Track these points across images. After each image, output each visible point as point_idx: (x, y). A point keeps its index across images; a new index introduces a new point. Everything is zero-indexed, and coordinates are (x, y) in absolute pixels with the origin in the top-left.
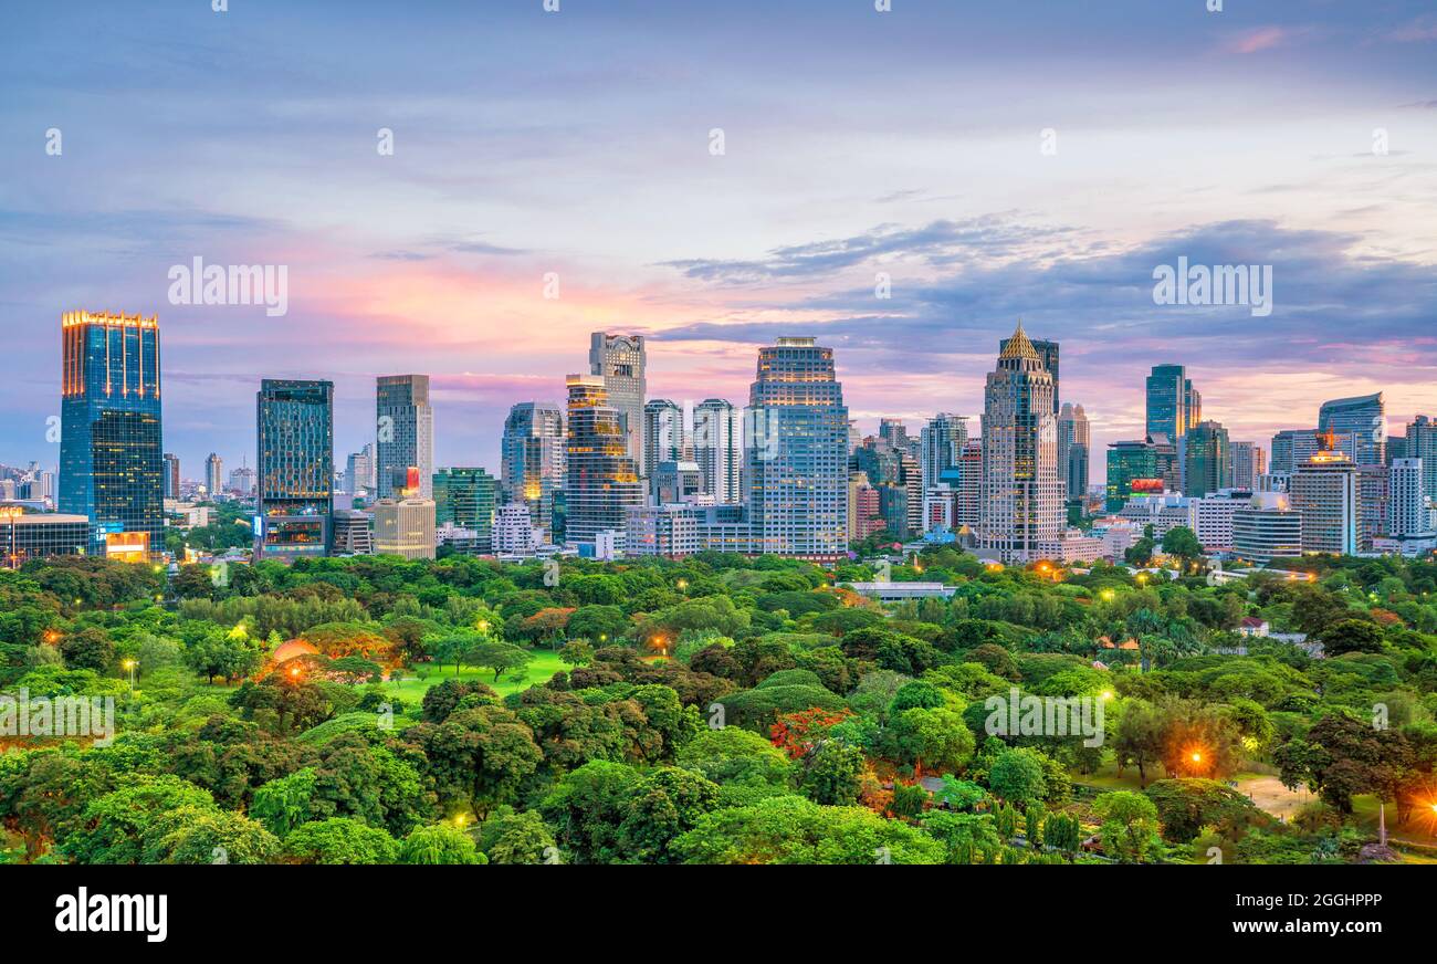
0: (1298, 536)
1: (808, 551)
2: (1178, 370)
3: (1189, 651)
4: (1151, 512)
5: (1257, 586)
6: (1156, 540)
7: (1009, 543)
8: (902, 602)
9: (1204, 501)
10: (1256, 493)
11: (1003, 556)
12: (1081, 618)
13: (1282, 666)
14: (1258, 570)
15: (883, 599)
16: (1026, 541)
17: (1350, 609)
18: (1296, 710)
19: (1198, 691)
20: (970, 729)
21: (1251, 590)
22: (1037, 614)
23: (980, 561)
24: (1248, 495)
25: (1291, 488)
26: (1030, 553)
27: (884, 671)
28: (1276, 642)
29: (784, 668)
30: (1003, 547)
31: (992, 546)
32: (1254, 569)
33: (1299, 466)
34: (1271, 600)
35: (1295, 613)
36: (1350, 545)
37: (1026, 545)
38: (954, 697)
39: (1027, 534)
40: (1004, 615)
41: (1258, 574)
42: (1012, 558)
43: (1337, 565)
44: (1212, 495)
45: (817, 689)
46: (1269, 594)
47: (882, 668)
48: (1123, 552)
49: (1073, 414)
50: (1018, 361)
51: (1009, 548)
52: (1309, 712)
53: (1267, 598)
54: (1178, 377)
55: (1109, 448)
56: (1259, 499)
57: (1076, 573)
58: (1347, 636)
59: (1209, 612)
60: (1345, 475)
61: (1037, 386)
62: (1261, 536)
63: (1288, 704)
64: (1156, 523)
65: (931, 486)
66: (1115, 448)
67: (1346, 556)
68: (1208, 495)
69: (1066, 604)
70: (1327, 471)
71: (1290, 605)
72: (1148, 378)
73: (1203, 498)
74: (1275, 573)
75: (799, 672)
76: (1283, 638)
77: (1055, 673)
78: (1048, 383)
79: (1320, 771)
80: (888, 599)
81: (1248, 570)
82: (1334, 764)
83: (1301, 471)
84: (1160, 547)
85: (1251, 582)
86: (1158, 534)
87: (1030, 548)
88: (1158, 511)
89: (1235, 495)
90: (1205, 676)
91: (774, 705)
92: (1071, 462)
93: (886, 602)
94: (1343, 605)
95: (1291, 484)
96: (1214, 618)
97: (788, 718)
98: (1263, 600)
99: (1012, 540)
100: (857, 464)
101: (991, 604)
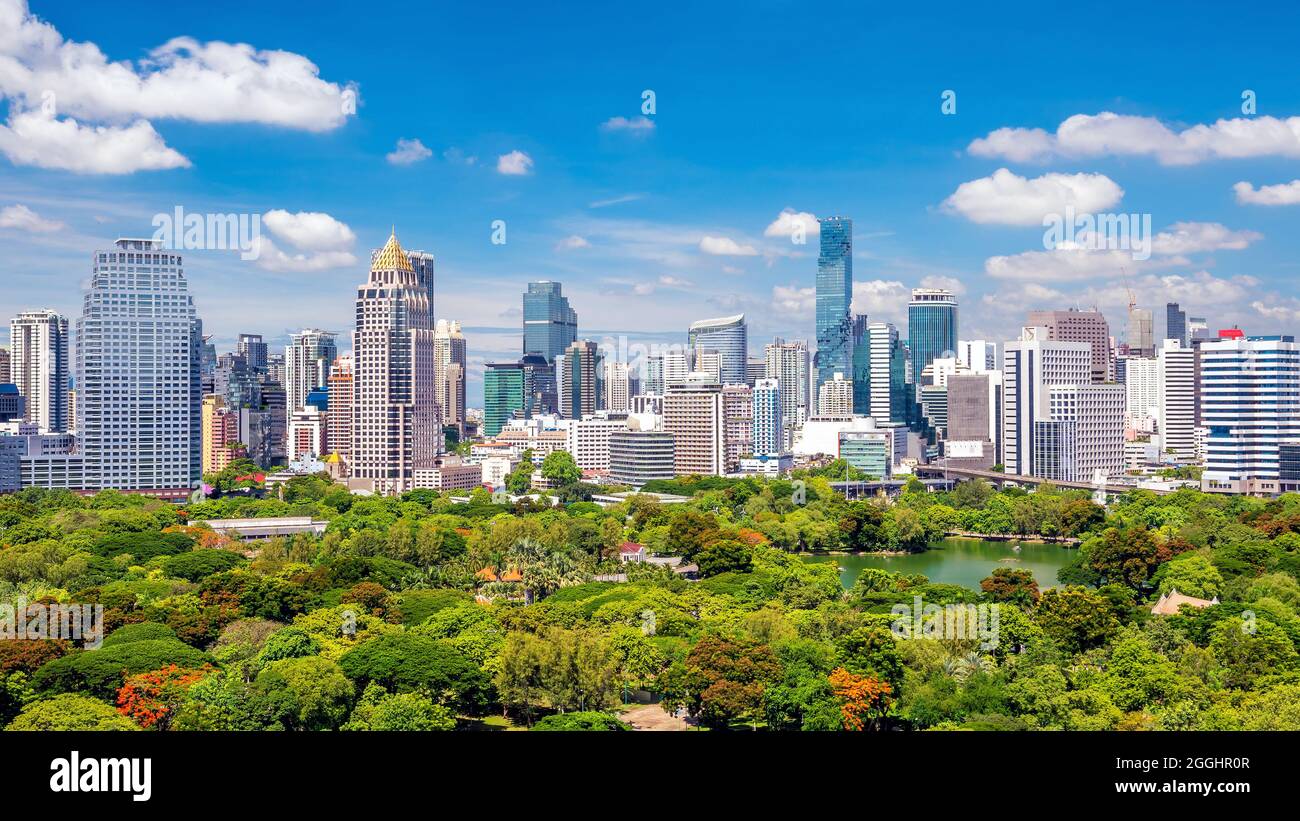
0: (671, 458)
1: (155, 485)
3: (571, 581)
4: (530, 435)
5: (635, 510)
6: (535, 465)
7: (383, 472)
8: (266, 540)
9: (580, 424)
10: (632, 415)
11: (377, 486)
12: (463, 550)
13: (661, 591)
14: (635, 493)
15: (244, 537)
16: (401, 468)
17: (721, 530)
18: (675, 635)
19: (581, 621)
20: (349, 677)
21: (630, 514)
22: (415, 547)
23: (352, 492)
24: (625, 417)
25: (664, 410)
26: (405, 482)
27: (249, 619)
28: (654, 567)
29: (130, 622)
30: (377, 476)
31: (365, 476)
32: (631, 493)
33: (672, 387)
34: (648, 524)
35: (671, 536)
36: (718, 467)
37: (401, 474)
38: (330, 644)
39: (401, 462)
40: (381, 550)
41: (636, 499)
42: (387, 488)
43: (706, 486)
44: (590, 417)
45: (171, 645)
46: (646, 515)
47: (247, 615)
48: (502, 478)
50: (392, 273)
51: (383, 476)
52: (687, 636)
53: (644, 522)
55: (487, 369)
56: (638, 422)
57: (455, 502)
58: (720, 557)
59: (590, 539)
60: (714, 395)
62: (637, 459)
63: (667, 629)
64: (535, 447)
65: (297, 409)
66: (492, 369)
67: (715, 477)
68: (585, 417)
69: (446, 535)
70: (696, 392)
71: (665, 529)
72: (524, 295)
73: (581, 421)
74: (651, 497)
75: (149, 625)
76: (660, 562)
77: (437, 611)
79: (699, 694)
80: (250, 537)
81: (626, 494)
82: (711, 686)
83: (673, 392)
84: (539, 472)
85: (628, 506)
86: (537, 458)
87: (405, 476)
88: (537, 435)
89: (611, 417)
90: (587, 605)
91: (119, 665)
92: (448, 383)
93: (247, 541)
94: (715, 526)
95: (664, 405)
96: (594, 545)
97: (138, 680)
98: (641, 524)
99: (386, 468)
100: (213, 385)
101: (366, 538)
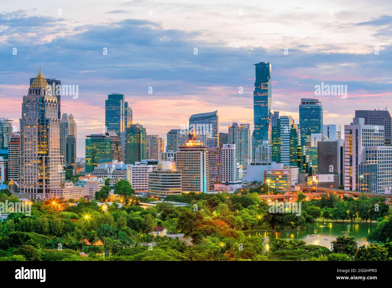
0: (180, 184)
2: (121, 97)
3: (128, 245)
4: (108, 172)
5: (161, 210)
6: (111, 187)
7: (35, 190)
9: (134, 166)
10: (160, 162)
11: (32, 197)
12: (73, 230)
13: (173, 251)
14: (161, 202)
16: (44, 188)
17: (204, 220)
21: (158, 212)
22: (50, 228)
23: (20, 200)
24: (156, 163)
25: (176, 159)
26: (46, 195)
28: (170, 239)
30: (32, 192)
31: (26, 191)
32: (159, 202)
33: (180, 148)
34: (167, 217)
35: (179, 223)
36: (204, 188)
37: (44, 191)
39: (44, 185)
40: (33, 229)
41: (161, 204)
42: (37, 198)
43: (198, 198)
44: (138, 163)
46: (166, 214)
48: (94, 194)
49: (68, 119)
50: (40, 90)
51: (35, 192)
53: (166, 216)
54: (121, 101)
55: (87, 138)
56: (161, 164)
57: (71, 206)
59: (138, 225)
60: (201, 152)
61: (49, 104)
62: (162, 184)
64: (111, 178)
66: (89, 138)
67: (202, 193)
68: (136, 163)
69: (65, 222)
70: (193, 150)
71: (176, 219)
72: (106, 101)
73: (134, 165)
74: (169, 203)
76: (173, 236)
78: (55, 102)
81: (156, 202)
83: (181, 150)
84: (113, 191)
85: (158, 208)
86: (112, 184)
87: (46, 192)
88: (111, 172)
89: (149, 163)
92: (67, 145)
94: (201, 218)
95: (176, 157)
96: (140, 228)
98: (163, 217)
99: (36, 188)
101: (26, 223)
